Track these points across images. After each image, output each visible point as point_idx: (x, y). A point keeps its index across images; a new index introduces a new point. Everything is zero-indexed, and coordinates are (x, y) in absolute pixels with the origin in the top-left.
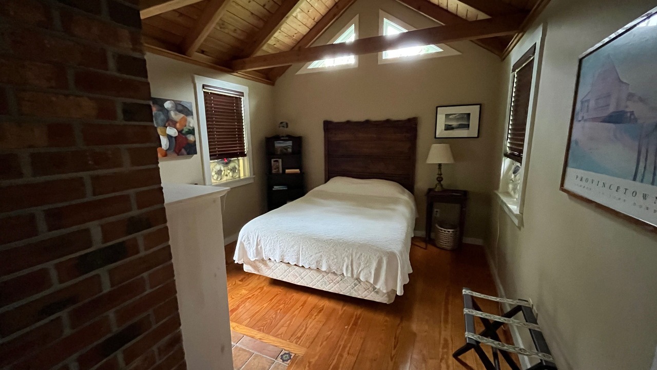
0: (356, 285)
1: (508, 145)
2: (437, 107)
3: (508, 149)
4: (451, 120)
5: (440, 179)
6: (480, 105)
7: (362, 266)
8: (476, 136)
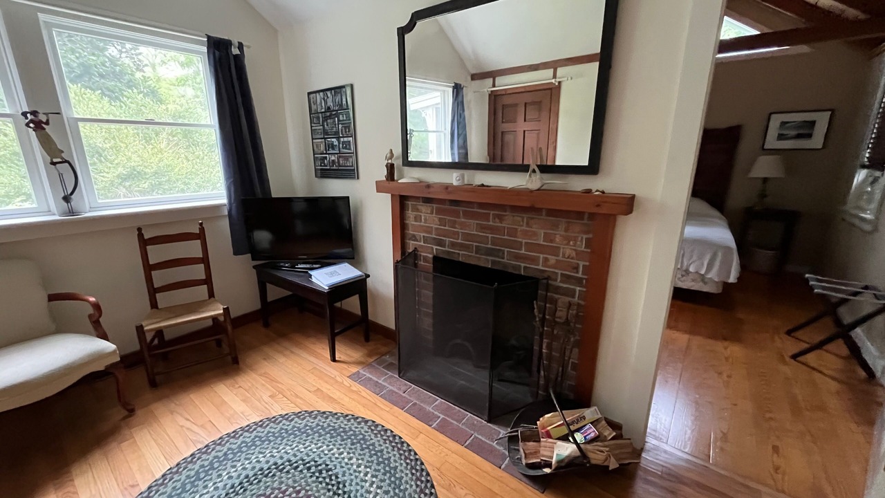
0: (683, 276)
1: (867, 155)
2: (771, 114)
3: (866, 160)
4: (788, 128)
5: (763, 195)
6: (833, 111)
7: (695, 258)
8: (820, 147)
